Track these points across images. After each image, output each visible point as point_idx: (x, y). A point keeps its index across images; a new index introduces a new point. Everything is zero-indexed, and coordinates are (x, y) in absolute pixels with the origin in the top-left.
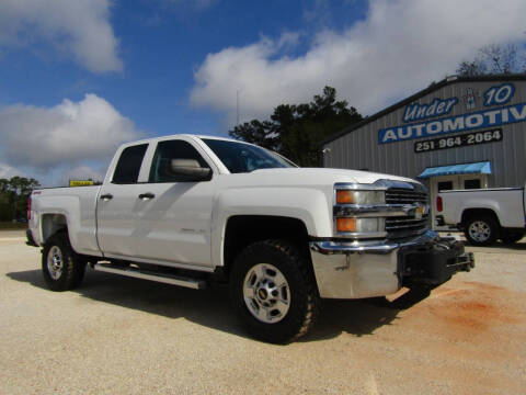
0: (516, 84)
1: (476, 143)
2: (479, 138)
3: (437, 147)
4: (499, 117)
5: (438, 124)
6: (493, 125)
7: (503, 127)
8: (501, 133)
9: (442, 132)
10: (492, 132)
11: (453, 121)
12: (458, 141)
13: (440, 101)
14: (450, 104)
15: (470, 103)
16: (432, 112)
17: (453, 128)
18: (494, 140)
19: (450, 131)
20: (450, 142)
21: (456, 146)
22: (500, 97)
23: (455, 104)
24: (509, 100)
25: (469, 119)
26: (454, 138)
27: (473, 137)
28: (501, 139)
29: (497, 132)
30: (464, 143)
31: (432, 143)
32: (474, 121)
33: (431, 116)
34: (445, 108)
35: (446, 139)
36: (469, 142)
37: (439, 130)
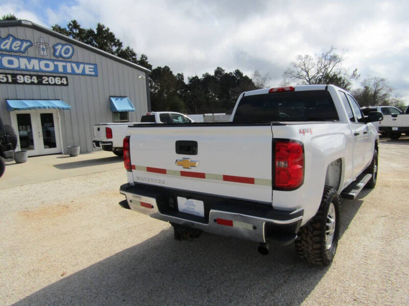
0: (75, 47)
1: (49, 84)
2: (52, 80)
3: (15, 82)
4: (65, 67)
5: (15, 60)
6: (62, 73)
7: (68, 76)
8: (67, 80)
9: (18, 69)
10: (61, 78)
11: (29, 61)
12: (35, 80)
13: (15, 39)
14: (25, 45)
15: (43, 50)
16: (8, 47)
17: (30, 67)
18: (62, 84)
19: (26, 70)
20: (27, 79)
21: (32, 83)
22: (66, 53)
23: (29, 46)
24: (71, 57)
25: (43, 63)
26: (31, 76)
27: (47, 79)
28: (67, 85)
29: (64, 79)
30: (40, 83)
31: (10, 77)
32: (47, 66)
33: (6, 50)
34: (20, 46)
35: (24, 75)
36: (44, 82)
37: (15, 65)
